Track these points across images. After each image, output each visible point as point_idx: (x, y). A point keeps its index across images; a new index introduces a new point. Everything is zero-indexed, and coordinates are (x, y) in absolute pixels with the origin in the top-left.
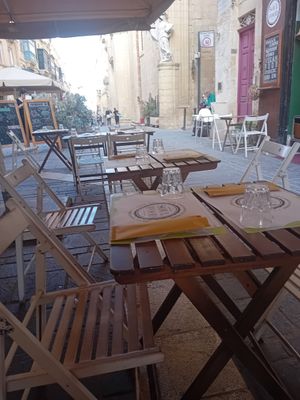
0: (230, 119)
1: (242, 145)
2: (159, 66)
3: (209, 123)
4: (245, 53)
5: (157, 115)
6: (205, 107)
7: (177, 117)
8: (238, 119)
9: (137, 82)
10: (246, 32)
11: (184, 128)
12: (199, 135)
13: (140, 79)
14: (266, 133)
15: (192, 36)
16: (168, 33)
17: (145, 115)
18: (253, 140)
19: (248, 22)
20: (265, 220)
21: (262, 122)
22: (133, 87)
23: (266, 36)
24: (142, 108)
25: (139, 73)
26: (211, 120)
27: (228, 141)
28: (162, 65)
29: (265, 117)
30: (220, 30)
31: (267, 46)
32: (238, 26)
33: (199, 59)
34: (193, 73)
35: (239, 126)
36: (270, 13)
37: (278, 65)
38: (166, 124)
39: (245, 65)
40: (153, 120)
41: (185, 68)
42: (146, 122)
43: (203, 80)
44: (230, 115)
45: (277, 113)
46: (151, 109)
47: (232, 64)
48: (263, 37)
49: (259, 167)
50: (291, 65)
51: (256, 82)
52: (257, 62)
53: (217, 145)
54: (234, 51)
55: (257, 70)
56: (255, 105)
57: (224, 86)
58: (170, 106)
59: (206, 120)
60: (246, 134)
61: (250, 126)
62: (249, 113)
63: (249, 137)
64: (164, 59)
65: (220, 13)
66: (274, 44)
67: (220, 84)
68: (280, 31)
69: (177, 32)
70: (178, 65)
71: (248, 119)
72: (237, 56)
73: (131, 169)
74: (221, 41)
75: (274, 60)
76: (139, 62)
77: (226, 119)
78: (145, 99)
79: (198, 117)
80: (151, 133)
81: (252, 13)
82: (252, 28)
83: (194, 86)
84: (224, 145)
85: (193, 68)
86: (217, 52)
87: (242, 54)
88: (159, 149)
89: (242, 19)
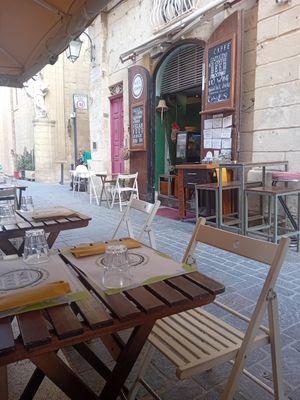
0: (105, 176)
1: (117, 200)
2: (34, 122)
3: (86, 179)
4: (116, 118)
5: (33, 169)
6: (82, 163)
7: (55, 172)
8: (113, 176)
9: (10, 135)
10: (116, 100)
11: (61, 183)
12: (77, 190)
13: (14, 133)
14: (137, 190)
15: (67, 98)
16: (44, 92)
17: (19, 168)
18: (126, 196)
19: (117, 91)
20: (125, 278)
21: (133, 180)
22: (6, 139)
23: (133, 105)
24: (16, 161)
25: (13, 126)
26: (87, 176)
27: (104, 196)
28: (38, 121)
29: (135, 176)
30: (93, 95)
31: (134, 114)
32: (109, 94)
33: (74, 119)
34: (69, 131)
35: (113, 182)
36: (135, 86)
37: (144, 131)
38: (43, 178)
39: (116, 128)
40: (29, 174)
41: (62, 126)
42: (20, 175)
43: (80, 138)
44: (105, 173)
45: (145, 172)
46: (26, 163)
47: (105, 126)
48: (130, 105)
49: (129, 222)
50: (154, 131)
51: (126, 144)
52: (126, 127)
53: (94, 200)
54: (106, 115)
55: (126, 134)
56: (127, 164)
57: (99, 145)
58: (47, 160)
59: (83, 176)
60: (120, 190)
61: (123, 183)
62: (122, 171)
63: (123, 193)
64: (39, 116)
65: (93, 80)
66: (140, 114)
67: (95, 144)
68: (144, 103)
69: (52, 92)
70: (54, 123)
71: (121, 177)
72: (109, 119)
73: (7, 228)
74: (94, 105)
75: (141, 127)
76: (13, 115)
77: (101, 176)
78: (20, 152)
79: (75, 173)
80: (24, 189)
81: (120, 84)
82: (120, 97)
83: (71, 143)
84: (101, 200)
85: (69, 127)
86: (91, 114)
87: (113, 119)
88: (29, 206)
89: (112, 88)
